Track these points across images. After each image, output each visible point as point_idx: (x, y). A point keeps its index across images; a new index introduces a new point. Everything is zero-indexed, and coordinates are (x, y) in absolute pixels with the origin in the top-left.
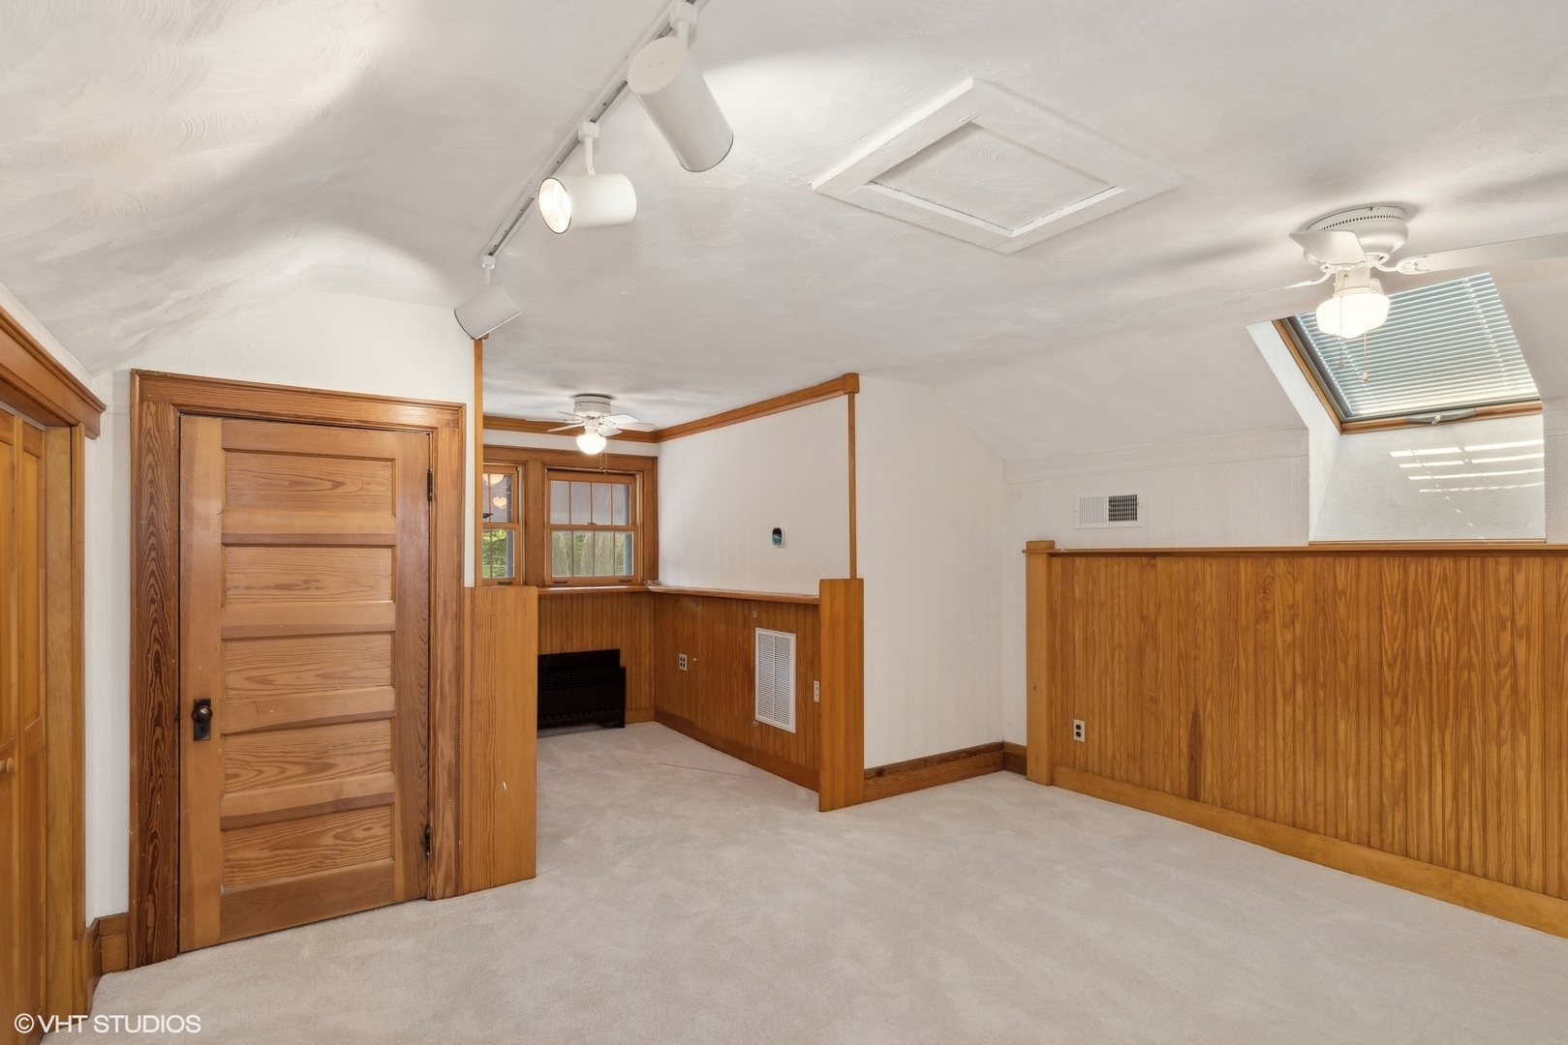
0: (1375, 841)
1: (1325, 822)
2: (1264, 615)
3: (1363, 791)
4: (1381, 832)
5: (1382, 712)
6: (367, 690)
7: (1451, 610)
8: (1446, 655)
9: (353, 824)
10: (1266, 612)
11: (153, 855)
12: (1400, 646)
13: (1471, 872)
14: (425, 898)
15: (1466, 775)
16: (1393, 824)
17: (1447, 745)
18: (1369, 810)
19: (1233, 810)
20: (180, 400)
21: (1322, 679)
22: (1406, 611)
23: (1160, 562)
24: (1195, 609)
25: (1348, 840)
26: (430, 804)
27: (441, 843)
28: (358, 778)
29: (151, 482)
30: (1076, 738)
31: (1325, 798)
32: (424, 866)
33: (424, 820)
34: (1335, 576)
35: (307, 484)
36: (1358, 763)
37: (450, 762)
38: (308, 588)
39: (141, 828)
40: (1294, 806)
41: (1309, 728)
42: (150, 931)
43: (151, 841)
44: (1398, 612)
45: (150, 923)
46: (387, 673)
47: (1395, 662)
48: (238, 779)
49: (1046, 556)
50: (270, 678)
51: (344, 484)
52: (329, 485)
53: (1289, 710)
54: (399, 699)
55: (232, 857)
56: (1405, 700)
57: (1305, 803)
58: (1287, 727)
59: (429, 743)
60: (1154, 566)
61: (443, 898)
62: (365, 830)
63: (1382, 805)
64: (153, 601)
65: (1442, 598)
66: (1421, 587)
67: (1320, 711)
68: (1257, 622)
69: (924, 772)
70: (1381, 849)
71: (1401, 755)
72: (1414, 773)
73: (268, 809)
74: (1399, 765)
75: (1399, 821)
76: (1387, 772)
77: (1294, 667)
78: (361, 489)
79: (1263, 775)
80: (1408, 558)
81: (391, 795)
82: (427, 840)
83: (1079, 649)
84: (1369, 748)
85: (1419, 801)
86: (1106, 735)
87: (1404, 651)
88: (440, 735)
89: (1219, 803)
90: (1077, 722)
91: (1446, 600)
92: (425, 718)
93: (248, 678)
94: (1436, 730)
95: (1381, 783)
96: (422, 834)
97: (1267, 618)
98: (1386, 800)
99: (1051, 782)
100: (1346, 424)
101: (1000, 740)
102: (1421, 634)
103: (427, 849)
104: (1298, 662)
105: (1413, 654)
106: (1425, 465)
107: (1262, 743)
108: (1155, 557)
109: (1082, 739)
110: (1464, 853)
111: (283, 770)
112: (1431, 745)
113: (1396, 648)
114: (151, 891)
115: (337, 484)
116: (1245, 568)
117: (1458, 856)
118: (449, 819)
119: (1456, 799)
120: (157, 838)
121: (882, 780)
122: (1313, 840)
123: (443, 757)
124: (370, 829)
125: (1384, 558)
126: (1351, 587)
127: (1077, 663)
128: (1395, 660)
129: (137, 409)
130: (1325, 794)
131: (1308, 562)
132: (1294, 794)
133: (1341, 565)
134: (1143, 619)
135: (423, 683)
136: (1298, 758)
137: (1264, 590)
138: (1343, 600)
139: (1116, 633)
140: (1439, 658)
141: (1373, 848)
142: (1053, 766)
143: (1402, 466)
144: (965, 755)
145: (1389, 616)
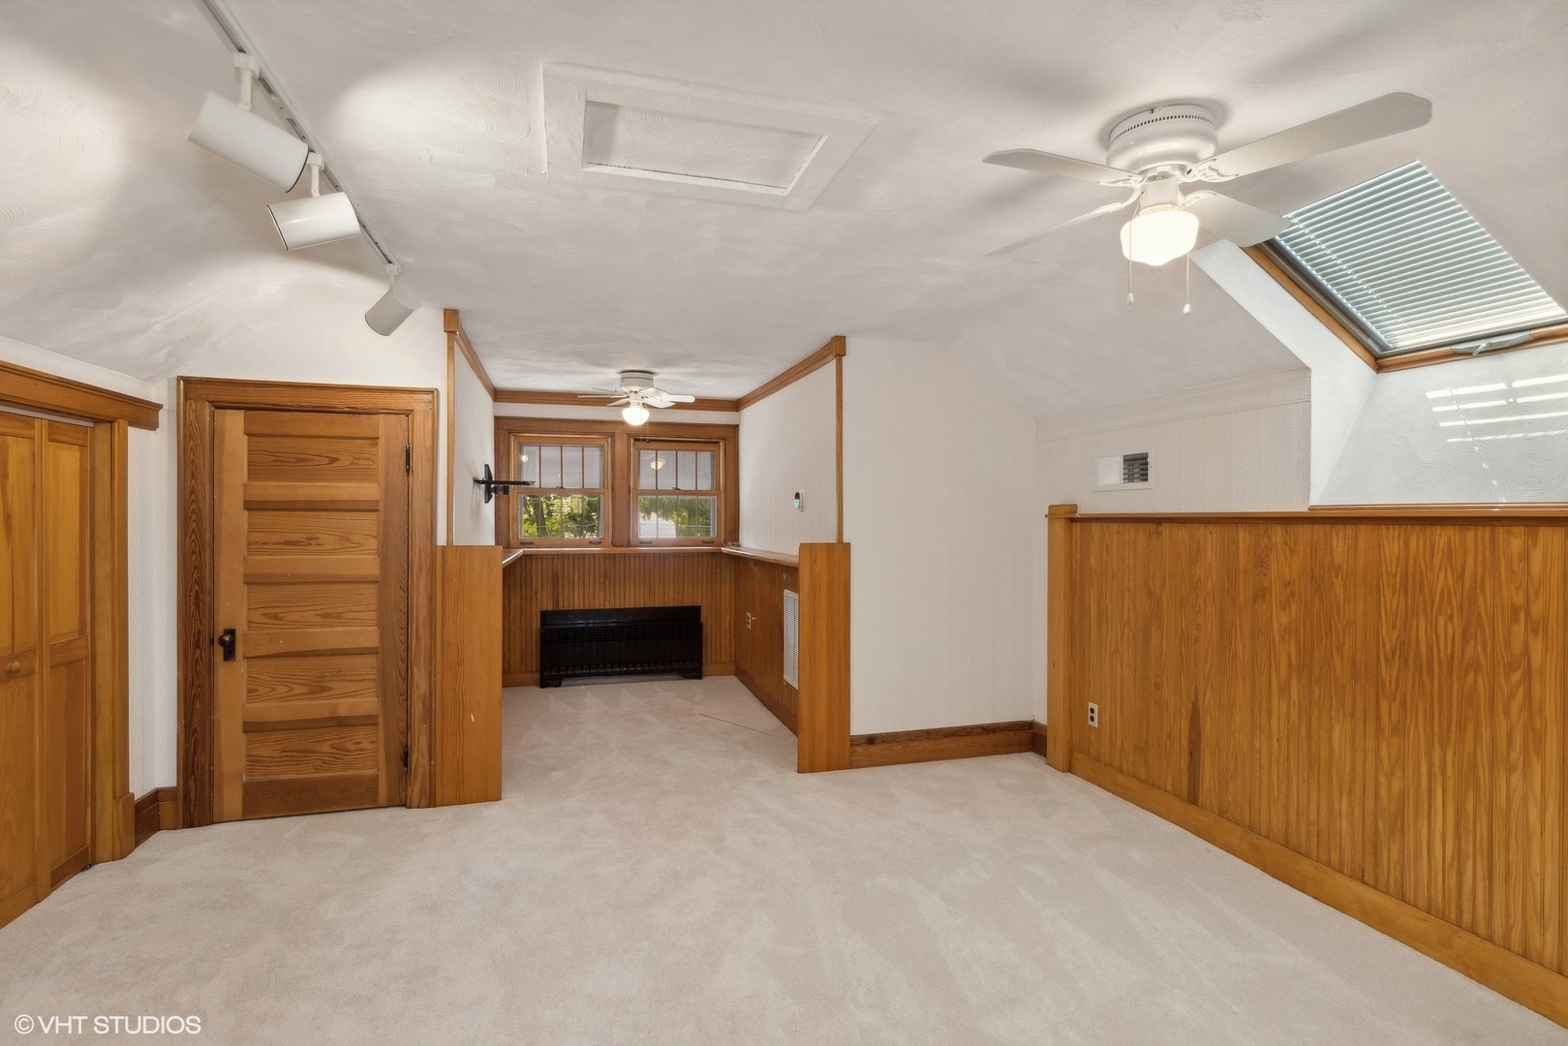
0: (1369, 876)
1: (1318, 846)
2: (1261, 593)
3: (1357, 814)
4: (1376, 866)
5: (1378, 718)
6: (357, 628)
7: (1455, 592)
8: (1449, 651)
9: (346, 737)
10: (1264, 589)
11: (194, 746)
12: (1399, 636)
13: (1473, 931)
14: (404, 805)
15: (1470, 806)
16: (1389, 857)
17: (1449, 765)
18: (1363, 837)
19: (1229, 820)
20: (212, 398)
21: (1317, 673)
22: (1406, 593)
23: (1165, 528)
24: (1197, 584)
25: (1341, 871)
26: (408, 728)
27: (417, 761)
28: (349, 700)
29: (192, 461)
30: (1090, 722)
31: (1319, 816)
32: (404, 780)
33: (403, 740)
34: (1331, 548)
35: (310, 460)
36: (1353, 779)
37: (425, 695)
38: (310, 544)
39: (185, 726)
40: (1287, 824)
41: (1303, 731)
42: (193, 803)
43: (193, 735)
44: (1397, 595)
45: (193, 797)
46: (373, 615)
47: (1393, 657)
48: (257, 693)
49: (1068, 520)
50: (281, 615)
51: (338, 459)
52: (327, 460)
53: (1284, 707)
54: (382, 637)
55: (252, 753)
56: (1403, 705)
57: (1298, 822)
58: (1282, 727)
59: (407, 677)
60: (1159, 533)
61: (418, 807)
62: (355, 743)
63: (1377, 833)
64: (194, 552)
65: (1446, 577)
66: (1423, 564)
67: (1315, 711)
68: (1255, 601)
69: (927, 744)
70: (1375, 888)
71: (1399, 773)
72: (1411, 797)
73: (278, 718)
74: (1396, 785)
75: (1395, 856)
76: (1383, 792)
77: (1290, 656)
78: (352, 464)
79: (1257, 782)
80: (1409, 527)
81: (377, 717)
82: (405, 758)
83: (1094, 624)
84: (1364, 761)
85: (1418, 832)
86: (1116, 721)
87: (1403, 644)
88: (415, 670)
89: (1216, 810)
90: (1091, 705)
91: (1450, 580)
92: (404, 655)
93: (265, 615)
94: (1437, 745)
95: (1376, 806)
96: (402, 752)
97: (1264, 596)
98: (1381, 827)
99: (1070, 769)
100: (1381, 360)
101: (1029, 719)
102: (1422, 623)
103: (406, 765)
104: (1293, 652)
105: (1413, 646)
106: (1462, 407)
107: (1257, 745)
108: (1160, 524)
109: (1095, 724)
110: (1467, 906)
111: (291, 690)
112: (1430, 764)
113: (1394, 640)
114: (193, 773)
115: (333, 460)
116: (1244, 535)
117: (1460, 909)
118: (423, 741)
119: (1457, 836)
120: (197, 732)
121: (874, 749)
122: (1305, 866)
123: (418, 688)
124: (359, 743)
125: (1384, 527)
126: (1348, 562)
127: (1092, 640)
128: (1394, 653)
129: (182, 406)
130: (1318, 812)
131: (1304, 531)
132: (1286, 808)
133: (1337, 534)
134: (1150, 593)
135: (402, 626)
136: (1292, 764)
137: (1261, 563)
138: (1340, 578)
139: (1126, 608)
140: (1442, 655)
141: (1367, 884)
142: (1071, 752)
143: (1435, 409)
144: (980, 731)
145: (1388, 599)
